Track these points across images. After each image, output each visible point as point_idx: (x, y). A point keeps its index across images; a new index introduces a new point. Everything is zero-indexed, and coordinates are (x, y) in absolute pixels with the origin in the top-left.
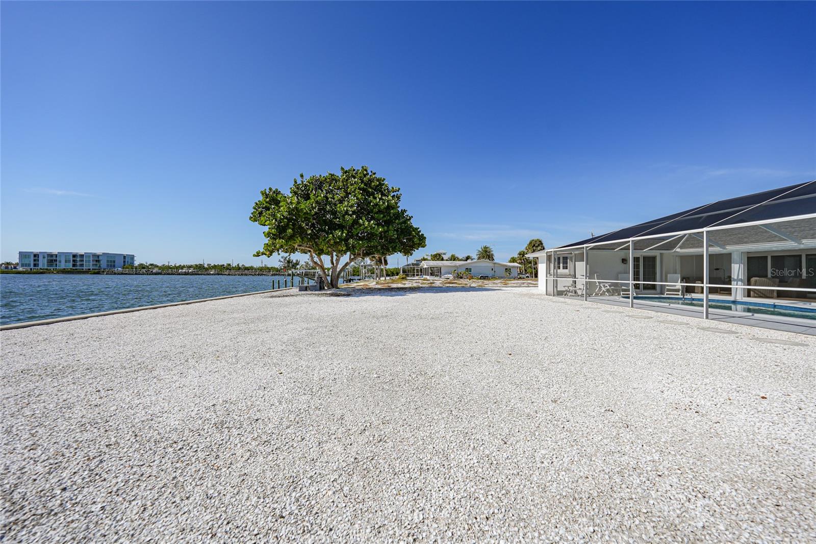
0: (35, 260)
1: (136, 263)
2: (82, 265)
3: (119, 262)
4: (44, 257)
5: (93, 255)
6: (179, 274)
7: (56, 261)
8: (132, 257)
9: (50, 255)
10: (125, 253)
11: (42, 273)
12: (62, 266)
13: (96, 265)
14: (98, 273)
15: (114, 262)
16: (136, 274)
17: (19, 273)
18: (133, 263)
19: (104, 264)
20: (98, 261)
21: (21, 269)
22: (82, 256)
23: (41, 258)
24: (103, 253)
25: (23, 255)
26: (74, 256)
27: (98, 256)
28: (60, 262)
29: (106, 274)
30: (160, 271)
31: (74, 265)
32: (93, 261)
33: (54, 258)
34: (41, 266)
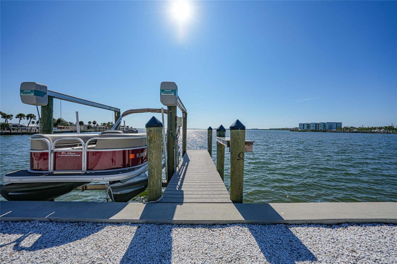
0: (303, 126)
1: (343, 127)
2: (318, 128)
3: (334, 126)
4: (306, 125)
5: (323, 123)
6: (372, 133)
7: (310, 126)
8: (341, 124)
9: (308, 124)
10: (337, 122)
11: (305, 131)
12: (312, 128)
13: (324, 128)
14: (325, 131)
15: (332, 126)
16: (343, 132)
17: (299, 131)
18: (341, 127)
19: (327, 127)
20: (325, 126)
21: (299, 130)
22: (318, 124)
23: (305, 125)
24: (327, 122)
25: (300, 124)
26: (316, 124)
27: (325, 124)
28: (311, 127)
29: (329, 132)
30: (358, 131)
31: (316, 128)
32: (323, 126)
33: (309, 125)
34: (305, 129)
